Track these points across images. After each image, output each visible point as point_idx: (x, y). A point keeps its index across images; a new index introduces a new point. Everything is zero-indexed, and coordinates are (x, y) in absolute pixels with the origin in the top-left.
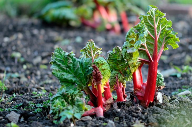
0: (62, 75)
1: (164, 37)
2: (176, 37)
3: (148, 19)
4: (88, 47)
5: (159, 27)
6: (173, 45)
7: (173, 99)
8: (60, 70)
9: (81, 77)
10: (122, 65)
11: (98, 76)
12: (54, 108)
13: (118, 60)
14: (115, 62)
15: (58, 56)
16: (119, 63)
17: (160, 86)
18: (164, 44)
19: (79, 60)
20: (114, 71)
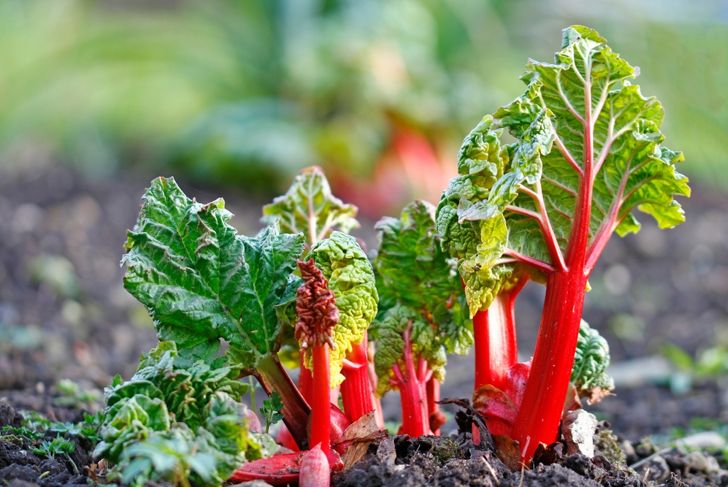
0: (164, 296)
1: (624, 171)
2: (677, 175)
3: (559, 85)
4: (296, 198)
5: (607, 126)
6: (663, 210)
7: (642, 456)
8: (161, 274)
9: (248, 313)
10: (436, 281)
11: (320, 308)
12: (115, 431)
13: (418, 258)
14: (405, 269)
15: (159, 213)
16: (421, 275)
17: (590, 385)
18: (621, 202)
19: (248, 242)
20: (398, 305)
